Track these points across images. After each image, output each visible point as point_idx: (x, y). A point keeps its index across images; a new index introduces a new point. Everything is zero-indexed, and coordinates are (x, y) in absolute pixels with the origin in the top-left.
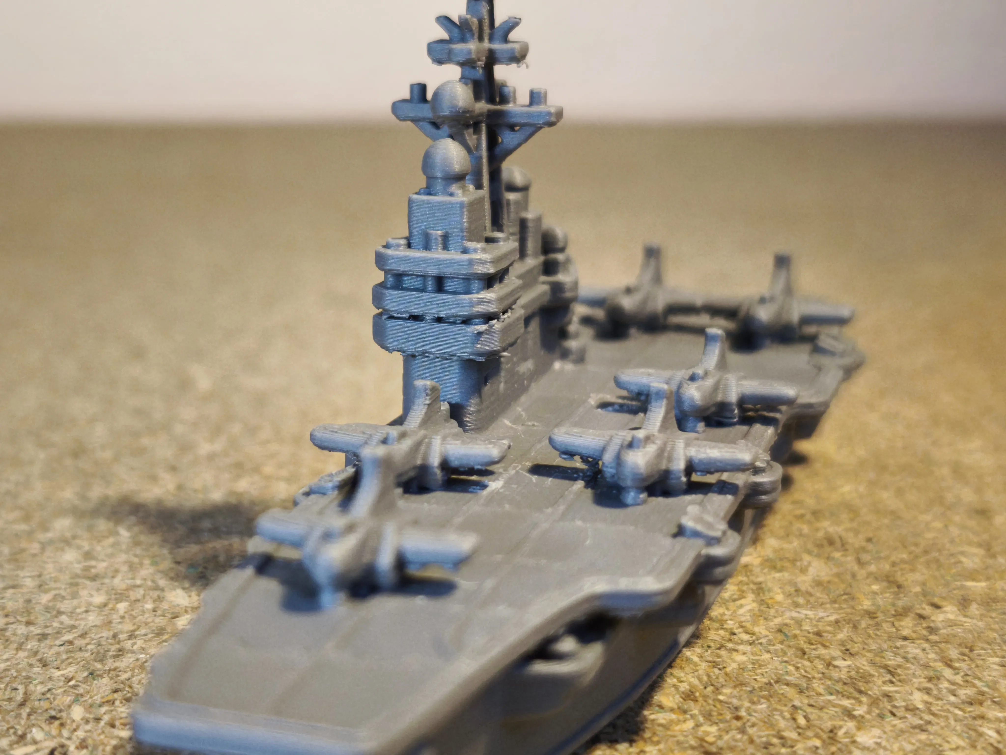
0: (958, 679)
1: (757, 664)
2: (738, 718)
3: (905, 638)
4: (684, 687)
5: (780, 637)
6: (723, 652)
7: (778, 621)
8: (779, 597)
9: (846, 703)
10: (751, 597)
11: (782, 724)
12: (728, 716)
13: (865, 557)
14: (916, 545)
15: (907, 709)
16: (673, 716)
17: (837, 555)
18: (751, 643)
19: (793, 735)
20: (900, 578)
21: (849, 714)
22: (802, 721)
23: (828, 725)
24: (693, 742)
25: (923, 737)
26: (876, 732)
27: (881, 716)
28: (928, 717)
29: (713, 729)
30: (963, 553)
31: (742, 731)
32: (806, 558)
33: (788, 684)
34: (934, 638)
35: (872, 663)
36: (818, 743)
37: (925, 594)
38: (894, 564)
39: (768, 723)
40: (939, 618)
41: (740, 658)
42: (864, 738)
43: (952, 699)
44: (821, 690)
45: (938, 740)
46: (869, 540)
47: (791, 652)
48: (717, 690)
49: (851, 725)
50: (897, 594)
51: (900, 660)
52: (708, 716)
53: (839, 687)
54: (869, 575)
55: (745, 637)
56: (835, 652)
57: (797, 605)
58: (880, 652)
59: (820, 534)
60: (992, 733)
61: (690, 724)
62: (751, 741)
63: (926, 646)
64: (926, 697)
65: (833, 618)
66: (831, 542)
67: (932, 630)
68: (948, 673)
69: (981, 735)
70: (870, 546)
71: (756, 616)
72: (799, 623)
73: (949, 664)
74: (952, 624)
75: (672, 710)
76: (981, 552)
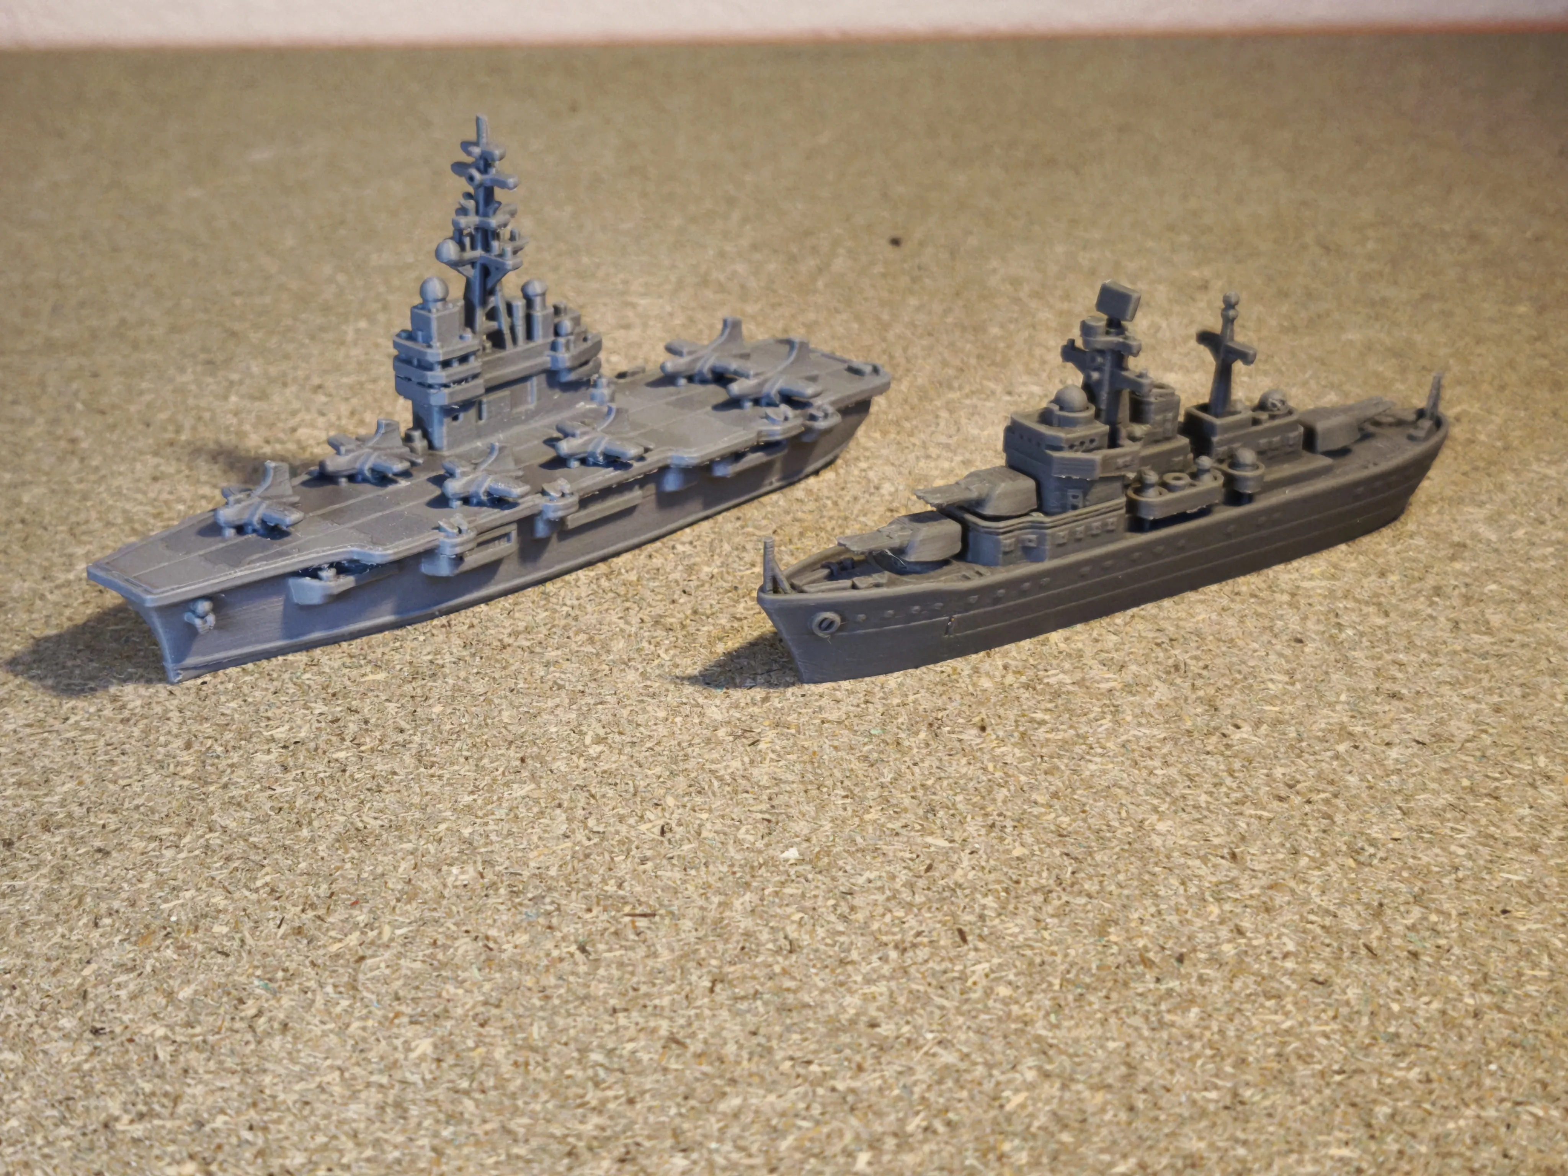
0: (1234, 785)
1: (1104, 772)
2: (1084, 812)
3: (1208, 753)
4: (1053, 789)
5: (1123, 750)
6: (1082, 763)
7: (1124, 738)
8: (1129, 718)
9: (1156, 802)
10: (1109, 717)
11: (1111, 816)
12: (1078, 810)
13: (1199, 683)
14: (1240, 672)
15: (1194, 807)
16: (1043, 810)
17: (1178, 681)
18: (1102, 755)
19: (1115, 824)
20: (1218, 703)
21: (1155, 809)
22: (1124, 814)
23: (1140, 817)
24: (1053, 828)
25: (1199, 827)
26: (1170, 823)
27: (1176, 812)
28: (1206, 813)
29: (1066, 819)
30: (1271, 680)
31: (1085, 820)
32: (1156, 683)
33: (1120, 787)
34: (1228, 753)
35: (1180, 772)
36: (1130, 829)
37: (1232, 716)
38: (1218, 690)
39: (1102, 815)
40: (1237, 736)
41: (1092, 767)
42: (1162, 827)
43: (1226, 800)
44: (1142, 792)
45: (1207, 829)
46: (1206, 667)
47: (1128, 763)
48: (1074, 791)
49: (1155, 817)
50: (1212, 716)
51: (1199, 770)
52: (1065, 810)
53: (1153, 790)
54: (1199, 698)
55: (1099, 750)
56: (1157, 763)
57: (1140, 724)
58: (1186, 765)
59: (1171, 662)
60: (1244, 825)
61: (1053, 815)
62: (1089, 828)
63: (1221, 759)
64: (1209, 799)
65: (1162, 736)
66: (1177, 668)
67: (1228, 746)
68: (1229, 781)
69: (1236, 826)
70: (1205, 673)
71: (1111, 733)
72: (1138, 739)
73: (1231, 773)
74: (1244, 741)
75: (1042, 805)
76: (1286, 678)
